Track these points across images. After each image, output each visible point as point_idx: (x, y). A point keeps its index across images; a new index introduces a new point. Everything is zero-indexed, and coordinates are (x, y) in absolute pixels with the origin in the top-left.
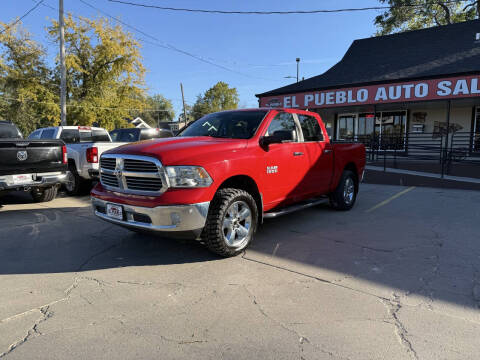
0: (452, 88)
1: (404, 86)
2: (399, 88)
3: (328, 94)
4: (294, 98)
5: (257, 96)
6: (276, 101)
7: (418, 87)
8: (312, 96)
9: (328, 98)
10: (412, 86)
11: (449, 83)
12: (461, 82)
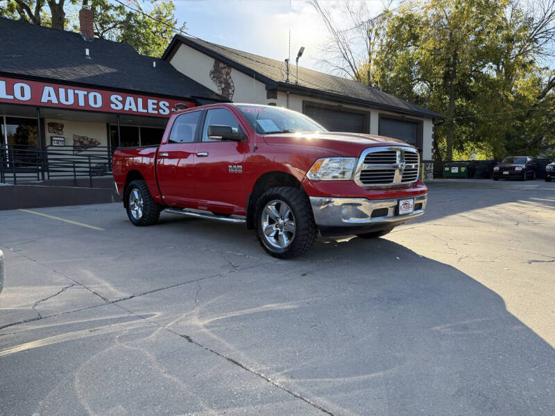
0: (123, 102)
2: (71, 92)
7: (91, 96)
10: (86, 93)
11: (120, 98)
12: (130, 99)
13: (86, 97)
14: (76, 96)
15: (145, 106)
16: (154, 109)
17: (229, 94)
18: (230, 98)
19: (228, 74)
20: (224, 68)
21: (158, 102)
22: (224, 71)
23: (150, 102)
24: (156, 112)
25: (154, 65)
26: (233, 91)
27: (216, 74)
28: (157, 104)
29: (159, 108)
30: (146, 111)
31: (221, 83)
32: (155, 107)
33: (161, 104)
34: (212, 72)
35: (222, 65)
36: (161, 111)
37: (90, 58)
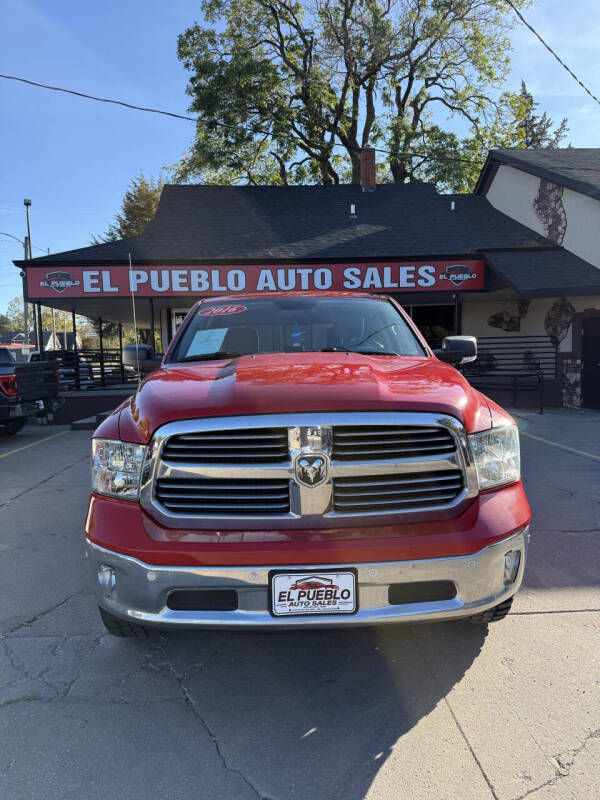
0: (362, 277)
1: (299, 271)
2: (292, 273)
3: (176, 274)
4: (106, 275)
5: (17, 263)
6: (66, 278)
7: (318, 274)
8: (144, 275)
9: (177, 281)
10: (310, 271)
11: (357, 271)
12: (372, 271)
13: (311, 277)
14: (298, 277)
15: (395, 278)
16: (409, 281)
17: (559, 234)
18: (560, 240)
19: (558, 199)
20: (553, 190)
21: (417, 270)
22: (552, 196)
23: (403, 270)
24: (413, 285)
25: (453, 207)
26: (565, 228)
27: (542, 203)
28: (415, 273)
29: (418, 277)
30: (396, 285)
31: (547, 217)
32: (412, 276)
33: (421, 271)
34: (536, 201)
35: (550, 186)
36: (421, 283)
37: (355, 217)
